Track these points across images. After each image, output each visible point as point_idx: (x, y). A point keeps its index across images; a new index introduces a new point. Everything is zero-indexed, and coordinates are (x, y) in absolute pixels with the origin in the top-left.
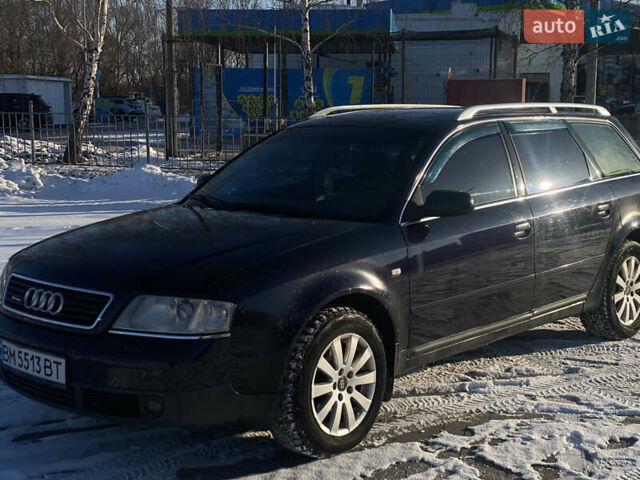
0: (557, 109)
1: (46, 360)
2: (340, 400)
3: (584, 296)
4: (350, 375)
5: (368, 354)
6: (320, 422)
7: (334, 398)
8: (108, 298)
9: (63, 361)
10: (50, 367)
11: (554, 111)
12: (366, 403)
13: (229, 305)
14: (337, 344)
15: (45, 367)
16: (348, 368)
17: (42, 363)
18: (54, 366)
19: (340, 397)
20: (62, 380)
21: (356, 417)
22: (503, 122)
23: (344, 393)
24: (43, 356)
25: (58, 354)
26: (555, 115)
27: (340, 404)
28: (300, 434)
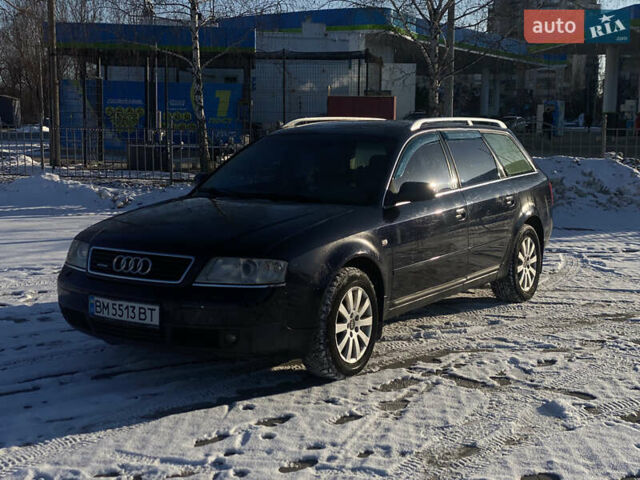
0: (473, 122)
1: (140, 308)
2: (352, 337)
3: (497, 267)
4: (357, 318)
5: (367, 303)
6: (340, 351)
7: (348, 335)
8: (191, 260)
9: (157, 308)
10: (144, 313)
11: (471, 124)
12: (366, 340)
13: (283, 263)
14: (350, 294)
15: (140, 313)
16: (355, 313)
17: (137, 311)
18: (148, 313)
19: (351, 335)
20: (156, 321)
21: (361, 350)
22: (440, 132)
23: (353, 331)
24: (137, 306)
25: (153, 303)
26: (471, 127)
27: (351, 339)
28: (328, 360)
